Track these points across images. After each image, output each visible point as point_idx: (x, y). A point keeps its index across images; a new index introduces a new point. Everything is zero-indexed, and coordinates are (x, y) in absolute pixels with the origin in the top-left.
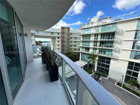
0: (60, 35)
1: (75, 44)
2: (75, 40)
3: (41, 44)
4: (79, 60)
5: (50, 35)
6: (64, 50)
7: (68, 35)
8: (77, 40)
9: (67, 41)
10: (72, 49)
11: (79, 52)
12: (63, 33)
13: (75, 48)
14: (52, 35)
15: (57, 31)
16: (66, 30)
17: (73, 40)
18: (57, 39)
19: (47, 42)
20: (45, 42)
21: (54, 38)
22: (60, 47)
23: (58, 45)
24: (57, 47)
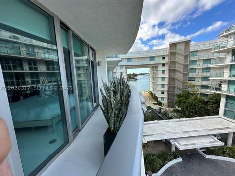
0: (166, 60)
1: (205, 75)
2: (205, 66)
3: (135, 77)
4: (218, 114)
5: (148, 62)
6: (174, 87)
7: (186, 57)
8: (210, 66)
9: (182, 70)
10: (194, 86)
11: (219, 95)
12: (173, 54)
13: (204, 83)
14: (152, 62)
15: (162, 54)
16: (181, 48)
17: (201, 65)
18: (160, 68)
19: (144, 74)
20: (141, 74)
21: (155, 67)
22: (166, 82)
23: (163, 79)
24: (160, 82)
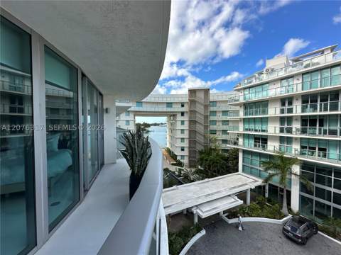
0: (186, 109)
1: (225, 128)
2: (224, 118)
3: (147, 129)
4: (237, 171)
5: (165, 109)
6: (195, 142)
7: (206, 107)
8: (228, 118)
9: (202, 122)
10: (216, 140)
11: (238, 149)
12: (192, 102)
13: (224, 137)
14: (169, 110)
15: (181, 100)
16: (201, 96)
17: (220, 117)
18: (179, 118)
19: (158, 125)
20: (155, 125)
21: (172, 115)
22: (186, 135)
23: (182, 131)
24: (179, 135)
